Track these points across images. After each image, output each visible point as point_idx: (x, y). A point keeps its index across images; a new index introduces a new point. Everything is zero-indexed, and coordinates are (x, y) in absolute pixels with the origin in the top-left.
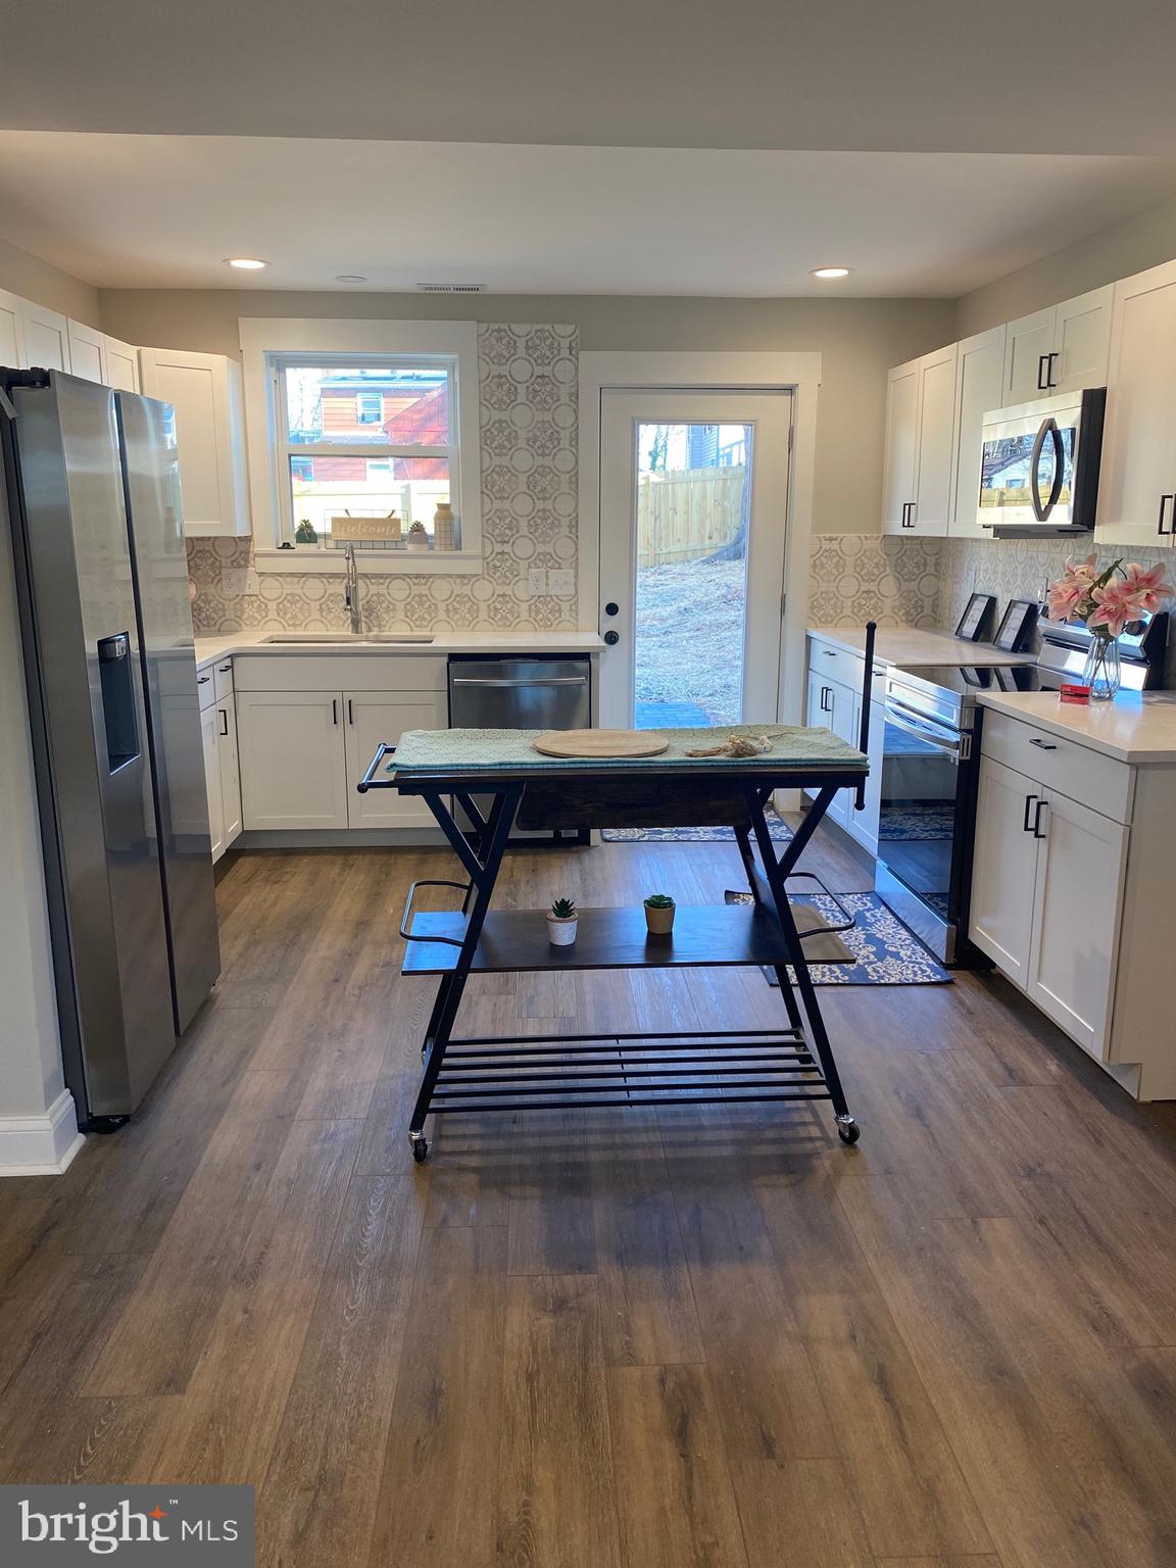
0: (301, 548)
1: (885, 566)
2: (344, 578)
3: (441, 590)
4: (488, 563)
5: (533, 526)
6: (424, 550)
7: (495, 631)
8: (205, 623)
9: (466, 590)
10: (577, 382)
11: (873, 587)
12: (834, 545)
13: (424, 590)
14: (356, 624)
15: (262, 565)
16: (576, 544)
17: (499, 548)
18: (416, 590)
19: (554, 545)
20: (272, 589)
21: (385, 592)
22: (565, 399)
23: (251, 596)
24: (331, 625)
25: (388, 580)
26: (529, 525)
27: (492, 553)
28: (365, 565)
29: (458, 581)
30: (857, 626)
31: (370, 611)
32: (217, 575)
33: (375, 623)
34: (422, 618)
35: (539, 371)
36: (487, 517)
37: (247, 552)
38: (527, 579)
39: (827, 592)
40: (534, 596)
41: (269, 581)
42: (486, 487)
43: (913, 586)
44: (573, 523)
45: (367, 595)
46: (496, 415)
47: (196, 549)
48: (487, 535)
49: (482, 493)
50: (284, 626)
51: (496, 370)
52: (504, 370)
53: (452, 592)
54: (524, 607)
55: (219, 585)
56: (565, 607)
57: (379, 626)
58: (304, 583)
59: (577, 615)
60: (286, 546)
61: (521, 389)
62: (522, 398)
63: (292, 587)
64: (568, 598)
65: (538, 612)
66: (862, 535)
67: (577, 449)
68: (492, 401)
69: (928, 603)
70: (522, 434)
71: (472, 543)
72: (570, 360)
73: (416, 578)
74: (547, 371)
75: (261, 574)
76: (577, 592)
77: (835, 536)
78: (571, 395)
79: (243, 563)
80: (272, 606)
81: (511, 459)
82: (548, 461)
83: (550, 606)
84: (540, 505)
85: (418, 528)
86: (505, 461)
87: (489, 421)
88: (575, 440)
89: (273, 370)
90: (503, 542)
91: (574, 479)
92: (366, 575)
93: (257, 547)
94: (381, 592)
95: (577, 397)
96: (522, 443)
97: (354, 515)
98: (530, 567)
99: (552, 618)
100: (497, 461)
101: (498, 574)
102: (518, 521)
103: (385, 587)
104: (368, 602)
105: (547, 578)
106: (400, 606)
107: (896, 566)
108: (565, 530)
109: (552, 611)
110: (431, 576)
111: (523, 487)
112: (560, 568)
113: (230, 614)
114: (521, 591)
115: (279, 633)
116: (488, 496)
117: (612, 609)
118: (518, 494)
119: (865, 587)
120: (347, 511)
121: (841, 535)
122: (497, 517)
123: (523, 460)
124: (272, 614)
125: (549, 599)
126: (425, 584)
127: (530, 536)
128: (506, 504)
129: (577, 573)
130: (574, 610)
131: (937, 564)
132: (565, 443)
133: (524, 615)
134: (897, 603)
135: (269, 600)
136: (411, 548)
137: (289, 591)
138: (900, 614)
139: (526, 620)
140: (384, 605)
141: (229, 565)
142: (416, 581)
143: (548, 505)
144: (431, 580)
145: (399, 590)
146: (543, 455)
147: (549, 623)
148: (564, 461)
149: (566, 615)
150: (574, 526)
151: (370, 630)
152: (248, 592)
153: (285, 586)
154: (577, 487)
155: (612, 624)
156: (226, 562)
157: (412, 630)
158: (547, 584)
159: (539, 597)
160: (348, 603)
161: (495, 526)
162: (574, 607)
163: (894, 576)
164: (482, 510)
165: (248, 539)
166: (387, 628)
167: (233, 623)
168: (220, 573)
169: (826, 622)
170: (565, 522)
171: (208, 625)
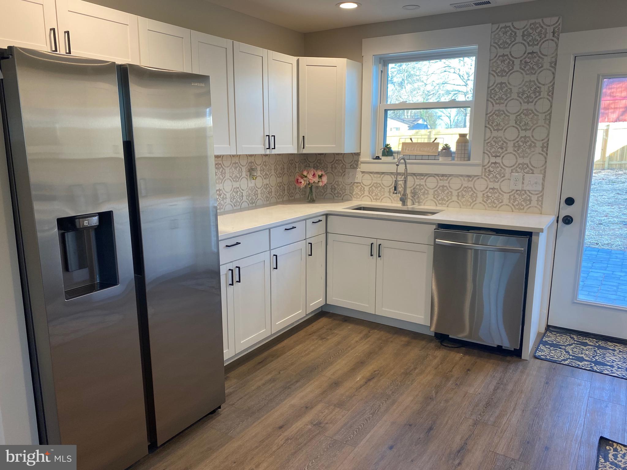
0: (384, 159)
2: (403, 175)
3: (455, 184)
4: (485, 169)
5: (517, 147)
6: (448, 160)
7: (486, 209)
8: (337, 195)
9: (470, 184)
10: (557, 54)
13: (445, 183)
14: (403, 201)
15: (363, 167)
16: (546, 158)
17: (493, 160)
18: (441, 183)
19: (530, 158)
20: (367, 180)
21: (424, 183)
22: (546, 65)
23: (358, 183)
24: (394, 200)
25: (426, 177)
26: (514, 146)
27: (488, 163)
28: (412, 169)
29: (466, 179)
31: (414, 194)
32: (343, 172)
33: (417, 200)
34: (443, 199)
35: (530, 49)
36: (487, 142)
37: (358, 161)
38: (510, 179)
40: (513, 190)
41: (367, 176)
42: (489, 123)
44: (545, 145)
45: (414, 185)
46: (499, 80)
47: (336, 159)
48: (486, 152)
49: (486, 127)
50: (371, 199)
51: (501, 52)
52: (506, 52)
53: (462, 185)
54: (506, 196)
55: (344, 177)
56: (534, 198)
57: (419, 202)
58: (383, 177)
59: (542, 203)
60: (378, 158)
61: (517, 62)
62: (517, 67)
63: (377, 179)
64: (537, 193)
65: (515, 200)
67: (552, 98)
68: (497, 71)
70: (515, 90)
71: (477, 157)
72: (553, 40)
73: (442, 176)
74: (536, 49)
75: (363, 172)
76: (543, 188)
78: (551, 63)
79: (355, 166)
80: (367, 189)
81: (506, 106)
82: (531, 106)
83: (524, 197)
84: (523, 133)
85: (447, 148)
86: (502, 107)
87: (494, 83)
88: (551, 93)
89: (380, 65)
90: (496, 156)
91: (548, 117)
92: (414, 174)
93: (362, 159)
94: (422, 183)
95: (555, 64)
96: (514, 96)
97: (415, 141)
98: (512, 172)
99: (525, 205)
100: (497, 107)
101: (491, 176)
102: (507, 143)
103: (424, 181)
104: (414, 189)
105: (523, 179)
106: (431, 192)
108: (539, 149)
109: (525, 200)
110: (450, 175)
111: (512, 123)
112: (533, 173)
113: (347, 192)
114: (505, 186)
115: (366, 202)
116: (489, 128)
117: (570, 201)
118: (509, 127)
120: (411, 139)
122: (494, 141)
123: (513, 107)
124: (366, 193)
125: (523, 192)
126: (446, 180)
127: (514, 153)
128: (500, 134)
129: (544, 177)
130: (540, 201)
132: (544, 94)
133: (506, 201)
135: (366, 186)
136: (441, 160)
137: (375, 182)
139: (507, 205)
140: (422, 191)
141: (349, 167)
142: (441, 178)
143: (528, 133)
144: (450, 178)
145: (431, 183)
146: (528, 102)
147: (522, 208)
148: (542, 105)
149: (534, 203)
150: (545, 147)
151: (413, 204)
152: (356, 181)
153: (373, 179)
154: (550, 122)
155: (567, 211)
156: (348, 166)
157: (435, 206)
158: (523, 183)
159: (517, 191)
160: (395, 189)
161: (492, 146)
162: (540, 199)
164: (485, 138)
165: (358, 154)
166: (423, 204)
167: (349, 196)
168: (345, 171)
170: (539, 144)
171: (338, 197)
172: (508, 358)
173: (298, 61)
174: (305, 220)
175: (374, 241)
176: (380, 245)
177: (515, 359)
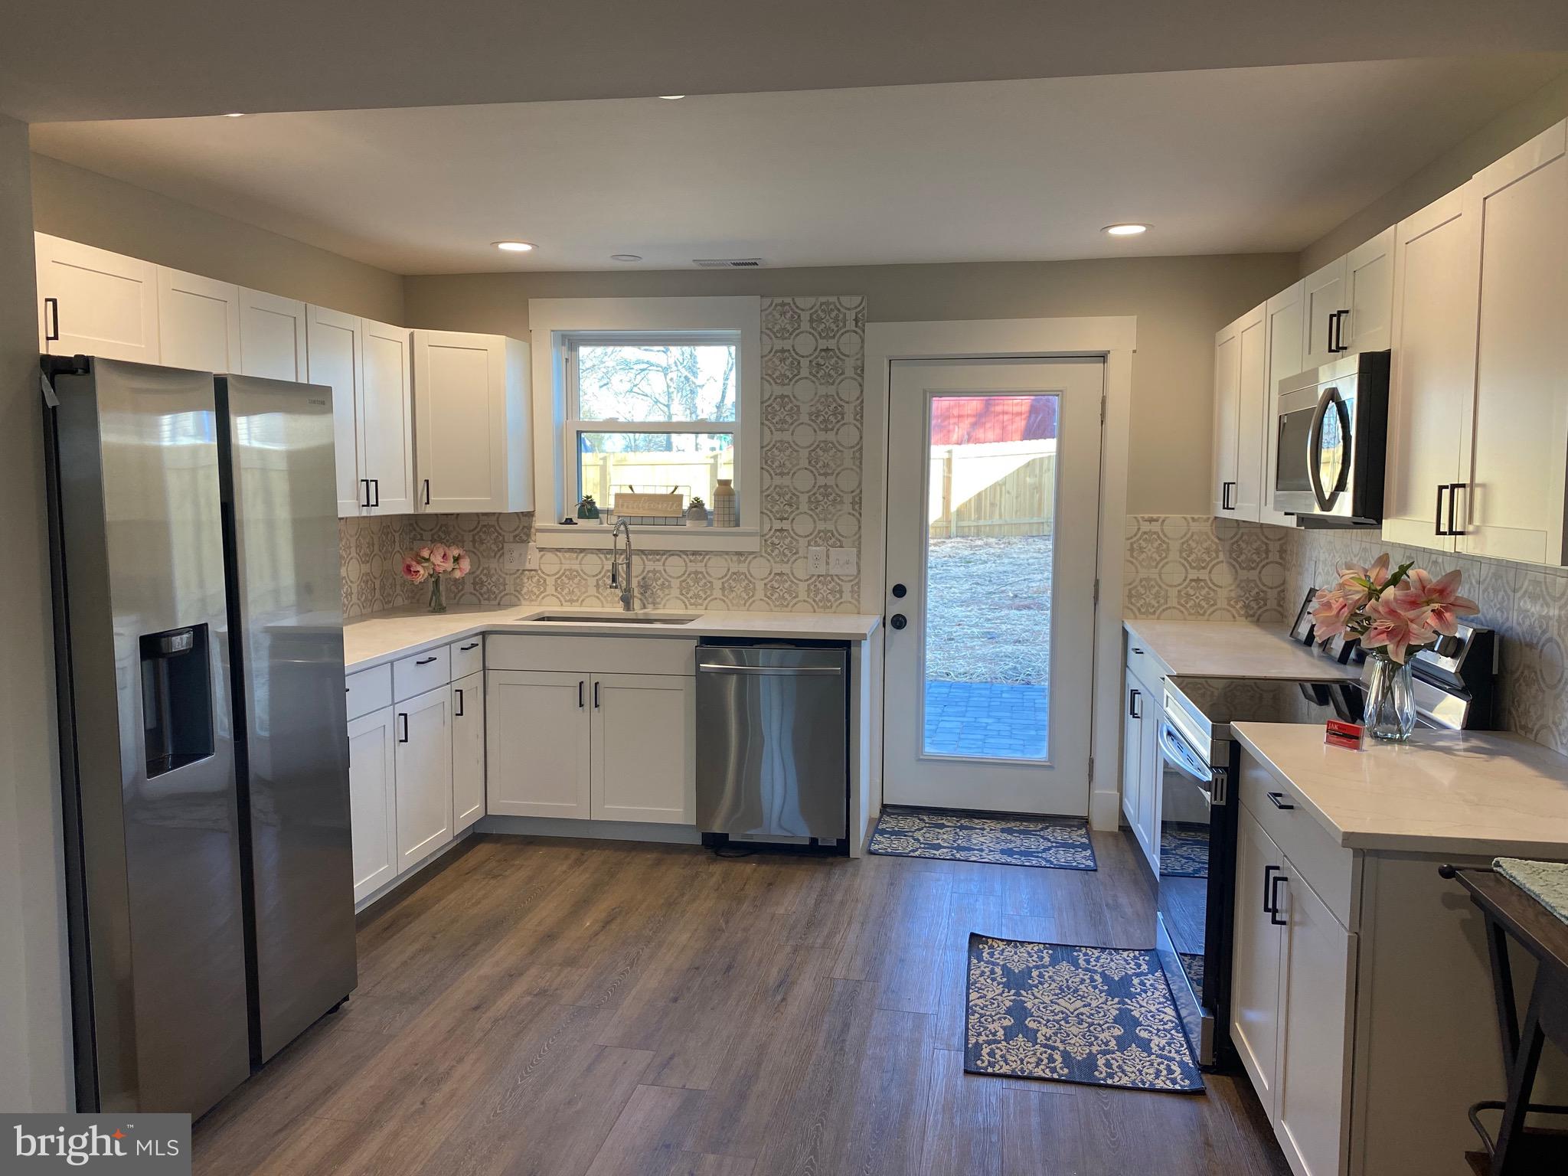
0: (583, 523)
1: (1217, 552)
2: (621, 554)
3: (717, 568)
4: (765, 541)
5: (814, 503)
6: (701, 526)
7: (771, 611)
8: (486, 596)
9: (743, 568)
10: (863, 355)
11: (1203, 575)
12: (1155, 527)
13: (700, 567)
14: (627, 601)
15: (540, 540)
16: (859, 522)
17: (777, 525)
18: (692, 567)
19: (836, 522)
20: (551, 565)
21: (661, 568)
22: (849, 372)
23: (532, 570)
24: (607, 600)
25: (664, 557)
26: (810, 502)
27: (770, 530)
28: (639, 542)
29: (735, 558)
30: (1185, 619)
31: (645, 587)
32: (499, 550)
33: (650, 600)
34: (697, 596)
35: (823, 344)
36: (765, 494)
37: (530, 527)
38: (807, 558)
39: (1148, 579)
40: (813, 575)
41: (549, 556)
42: (766, 462)
43: (1253, 575)
44: (857, 499)
45: (643, 571)
46: (778, 390)
47: (481, 523)
48: (765, 511)
49: (762, 468)
50: (561, 601)
51: (779, 344)
52: (787, 345)
53: (729, 570)
54: (803, 586)
55: (501, 560)
56: (847, 588)
57: (654, 603)
58: (583, 558)
59: (859, 596)
60: (569, 521)
61: (805, 363)
62: (805, 372)
63: (571, 562)
64: (852, 578)
65: (817, 592)
66: (1188, 516)
67: (862, 424)
68: (774, 376)
69: (1272, 595)
70: (805, 409)
71: (750, 520)
72: (856, 332)
73: (693, 554)
74: (831, 344)
75: (541, 549)
76: (859, 571)
77: (1155, 516)
78: (856, 369)
79: (525, 538)
80: (550, 581)
81: (792, 434)
82: (831, 436)
83: (830, 586)
84: (821, 481)
85: (697, 504)
86: (786, 436)
87: (771, 395)
88: (860, 415)
89: (564, 349)
90: (782, 519)
91: (857, 455)
92: (643, 552)
93: (538, 523)
94: (657, 568)
95: (863, 370)
96: (805, 418)
97: (638, 491)
98: (809, 545)
99: (832, 600)
100: (778, 436)
101: (776, 552)
102: (798, 497)
103: (661, 563)
104: (643, 579)
105: (828, 556)
106: (675, 583)
107: (1231, 551)
108: (847, 507)
109: (832, 592)
110: (707, 553)
111: (804, 463)
112: (841, 547)
113: (510, 588)
114: (801, 569)
115: (552, 607)
116: (768, 471)
117: (900, 591)
118: (799, 469)
119: (1193, 574)
120: (631, 487)
121: (1163, 516)
122: (777, 493)
123: (804, 436)
124: (551, 589)
125: (829, 578)
126: (701, 561)
127: (811, 512)
128: (786, 481)
129: (859, 552)
130: (856, 591)
131: (1282, 551)
132: (849, 417)
133: (803, 595)
134: (1233, 594)
135: (548, 575)
136: (689, 524)
137: (567, 567)
138: (1238, 607)
139: (804, 601)
140: (659, 582)
141: (511, 540)
142: (692, 558)
143: (830, 481)
144: (707, 557)
145: (675, 567)
146: (826, 430)
147: (829, 605)
148: (848, 435)
149: (847, 596)
150: (857, 503)
151: (644, 607)
152: (528, 567)
153: (563, 561)
154: (861, 463)
155: (897, 607)
156: (509, 537)
157: (686, 608)
158: (827, 563)
159: (819, 576)
160: (614, 580)
161: (775, 502)
162: (856, 588)
163: (1228, 562)
164: (761, 487)
165: (530, 515)
166: (661, 606)
167: (513, 597)
168: (503, 548)
169: (1147, 613)
170: (848, 499)
171: (488, 599)
172: (830, 860)
173: (412, 335)
174: (449, 644)
175: (585, 678)
176: (596, 684)
177: (840, 859)
